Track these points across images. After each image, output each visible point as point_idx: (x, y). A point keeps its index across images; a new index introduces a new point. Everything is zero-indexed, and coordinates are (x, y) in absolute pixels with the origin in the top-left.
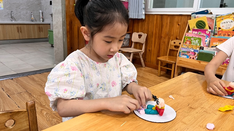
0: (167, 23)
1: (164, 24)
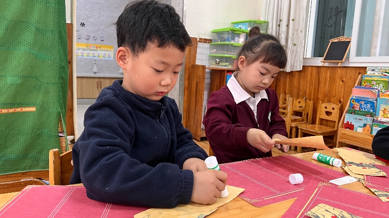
0: (325, 79)
1: (322, 80)
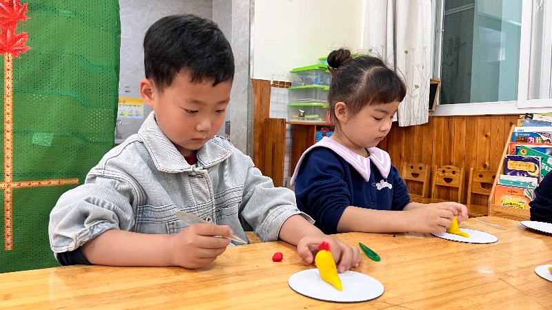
0: (460, 134)
1: (455, 135)
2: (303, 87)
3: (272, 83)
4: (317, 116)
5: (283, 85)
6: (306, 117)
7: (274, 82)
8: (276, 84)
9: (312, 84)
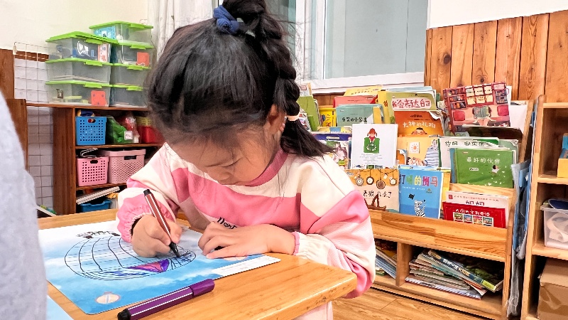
2: (60, 60)
3: (14, 54)
4: (80, 97)
5: (33, 56)
6: (65, 98)
7: (18, 52)
8: (21, 55)
9: (70, 57)
